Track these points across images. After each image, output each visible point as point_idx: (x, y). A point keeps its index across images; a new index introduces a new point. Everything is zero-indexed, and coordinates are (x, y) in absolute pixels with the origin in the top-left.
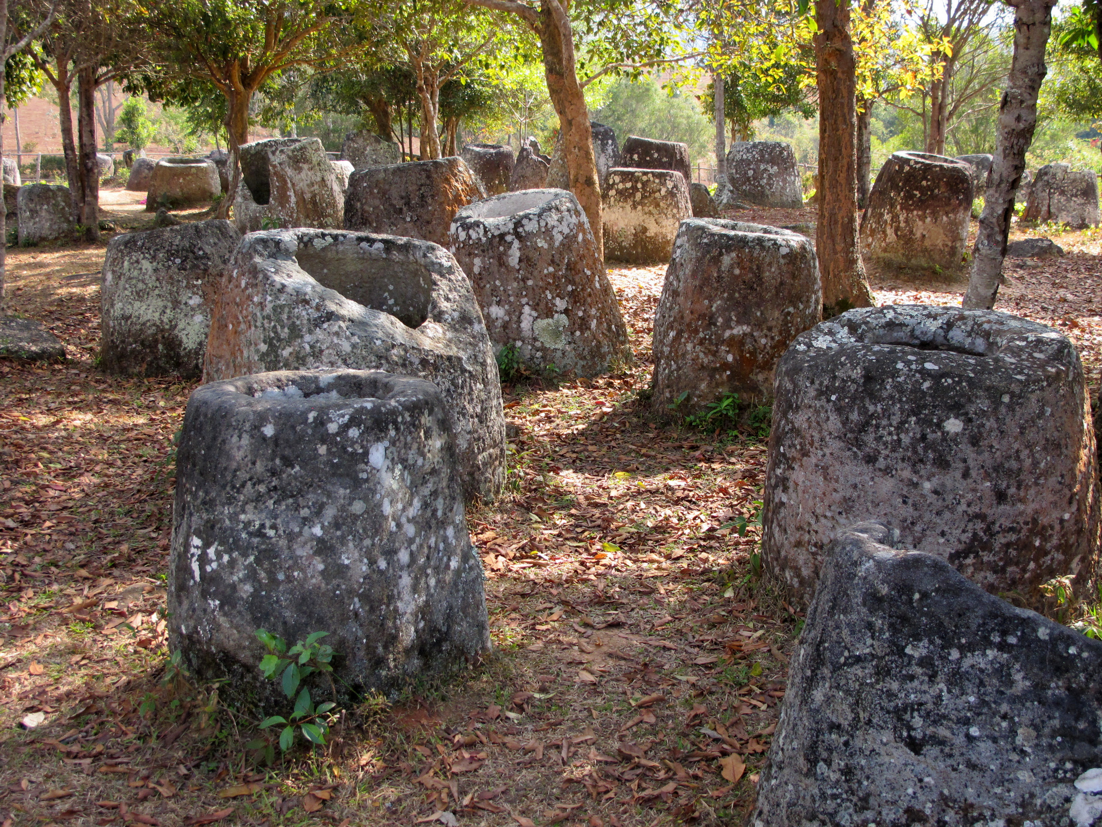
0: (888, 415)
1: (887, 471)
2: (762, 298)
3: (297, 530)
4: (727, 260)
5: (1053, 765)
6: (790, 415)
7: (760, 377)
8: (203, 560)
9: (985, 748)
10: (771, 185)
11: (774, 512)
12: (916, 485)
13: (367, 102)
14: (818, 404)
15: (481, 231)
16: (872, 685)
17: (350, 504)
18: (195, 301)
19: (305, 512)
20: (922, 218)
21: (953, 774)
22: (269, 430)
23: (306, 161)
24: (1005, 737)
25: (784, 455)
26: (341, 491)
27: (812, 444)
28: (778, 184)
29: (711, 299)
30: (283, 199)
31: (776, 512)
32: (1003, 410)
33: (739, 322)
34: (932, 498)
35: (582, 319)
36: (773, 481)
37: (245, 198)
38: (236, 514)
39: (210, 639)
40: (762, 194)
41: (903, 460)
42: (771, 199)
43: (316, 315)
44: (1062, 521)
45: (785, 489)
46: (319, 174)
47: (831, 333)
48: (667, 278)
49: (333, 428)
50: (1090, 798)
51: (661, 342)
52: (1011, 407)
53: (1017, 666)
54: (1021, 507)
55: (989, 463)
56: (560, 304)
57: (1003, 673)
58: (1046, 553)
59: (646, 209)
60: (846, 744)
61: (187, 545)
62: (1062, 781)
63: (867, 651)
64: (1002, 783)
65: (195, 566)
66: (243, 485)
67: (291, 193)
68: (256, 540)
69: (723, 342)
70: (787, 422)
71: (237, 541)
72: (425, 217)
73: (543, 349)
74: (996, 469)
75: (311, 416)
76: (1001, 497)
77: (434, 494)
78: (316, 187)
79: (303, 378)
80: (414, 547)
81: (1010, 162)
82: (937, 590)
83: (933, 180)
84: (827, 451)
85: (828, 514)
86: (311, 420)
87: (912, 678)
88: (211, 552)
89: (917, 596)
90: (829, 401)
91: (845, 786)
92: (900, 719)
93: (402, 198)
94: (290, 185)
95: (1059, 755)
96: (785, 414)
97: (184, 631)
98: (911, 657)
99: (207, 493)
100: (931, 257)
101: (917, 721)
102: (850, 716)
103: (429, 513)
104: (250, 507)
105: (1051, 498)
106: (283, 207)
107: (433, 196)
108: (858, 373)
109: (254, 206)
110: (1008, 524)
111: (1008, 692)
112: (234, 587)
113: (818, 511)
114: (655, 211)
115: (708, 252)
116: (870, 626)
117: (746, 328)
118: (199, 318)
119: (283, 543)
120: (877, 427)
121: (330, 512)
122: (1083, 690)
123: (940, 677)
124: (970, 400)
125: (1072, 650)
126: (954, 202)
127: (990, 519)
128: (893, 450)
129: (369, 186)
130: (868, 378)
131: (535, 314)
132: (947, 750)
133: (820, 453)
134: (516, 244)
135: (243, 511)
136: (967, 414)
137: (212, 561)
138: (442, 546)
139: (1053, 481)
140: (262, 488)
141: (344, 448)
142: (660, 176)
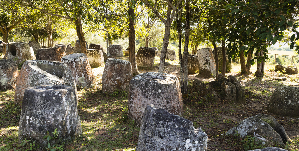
0: (149, 90)
1: (150, 99)
2: (122, 73)
3: (49, 113)
4: (116, 66)
5: (182, 139)
6: (133, 91)
7: (122, 87)
8: (29, 120)
9: (172, 137)
10: (117, 53)
11: (130, 108)
12: (154, 101)
13: (33, 35)
14: (138, 88)
15: (68, 61)
16: (154, 129)
17: (59, 108)
18: (5, 75)
19: (50, 110)
20: (146, 59)
21: (168, 142)
22: (44, 95)
23: (25, 47)
24: (175, 135)
25: (132, 98)
26: (58, 106)
27: (137, 95)
28: (118, 52)
29: (113, 73)
30: (19, 54)
31: (131, 107)
32: (167, 88)
33: (118, 77)
34: (157, 103)
35: (87, 77)
36: (130, 102)
37: (10, 54)
38: (37, 111)
39: (30, 136)
40: (116, 54)
41: (152, 97)
42: (117, 55)
43: (42, 76)
44: (178, 106)
45: (132, 104)
46: (27, 50)
47: (138, 77)
48: (105, 69)
49: (56, 94)
50: (188, 144)
51: (104, 81)
52: (169, 88)
53: (176, 124)
54: (171, 104)
55: (166, 97)
56: (83, 75)
57: (174, 125)
58: (175, 112)
59: (95, 57)
60: (151, 139)
61: (25, 118)
62: (184, 141)
63: (153, 124)
64: (175, 143)
65: (27, 122)
66: (38, 106)
67: (21, 53)
68: (41, 116)
69: (116, 80)
70: (132, 92)
71: (37, 116)
72: (54, 58)
73: (80, 83)
74: (167, 98)
75: (52, 92)
76: (168, 102)
77: (73, 106)
78: (27, 52)
79: (46, 86)
80: (70, 116)
81: (165, 49)
82: (163, 113)
83: (148, 52)
84: (139, 96)
85: (140, 107)
86: (52, 93)
87: (160, 127)
88: (31, 119)
89: (160, 114)
90: (139, 88)
91: (151, 146)
92: (159, 134)
93: (49, 54)
94: (21, 52)
95: (183, 137)
96: (132, 91)
97: (24, 135)
98: (160, 124)
99: (30, 107)
100: (148, 66)
101: (162, 134)
102: (151, 134)
103: (72, 110)
104: (39, 110)
105: (176, 102)
106: (19, 56)
107: (55, 54)
108: (144, 83)
109: (12, 56)
110: (169, 107)
111: (175, 128)
112: (36, 125)
113: (138, 107)
114: (97, 57)
115: (113, 64)
116: (153, 120)
117: (120, 78)
118: (6, 78)
119: (46, 116)
120: (148, 92)
121: (55, 109)
122: (186, 127)
123: (165, 126)
124: (162, 87)
125: (184, 121)
126: (152, 56)
127: (166, 106)
128: (150, 96)
129: (42, 52)
130: (146, 84)
131: (78, 76)
132: (166, 138)
133: (138, 97)
134: (75, 63)
135: (38, 110)
136: (162, 89)
137: (31, 120)
138: (74, 116)
139: (176, 100)
140: (42, 106)
141: (58, 98)
142: (98, 51)
